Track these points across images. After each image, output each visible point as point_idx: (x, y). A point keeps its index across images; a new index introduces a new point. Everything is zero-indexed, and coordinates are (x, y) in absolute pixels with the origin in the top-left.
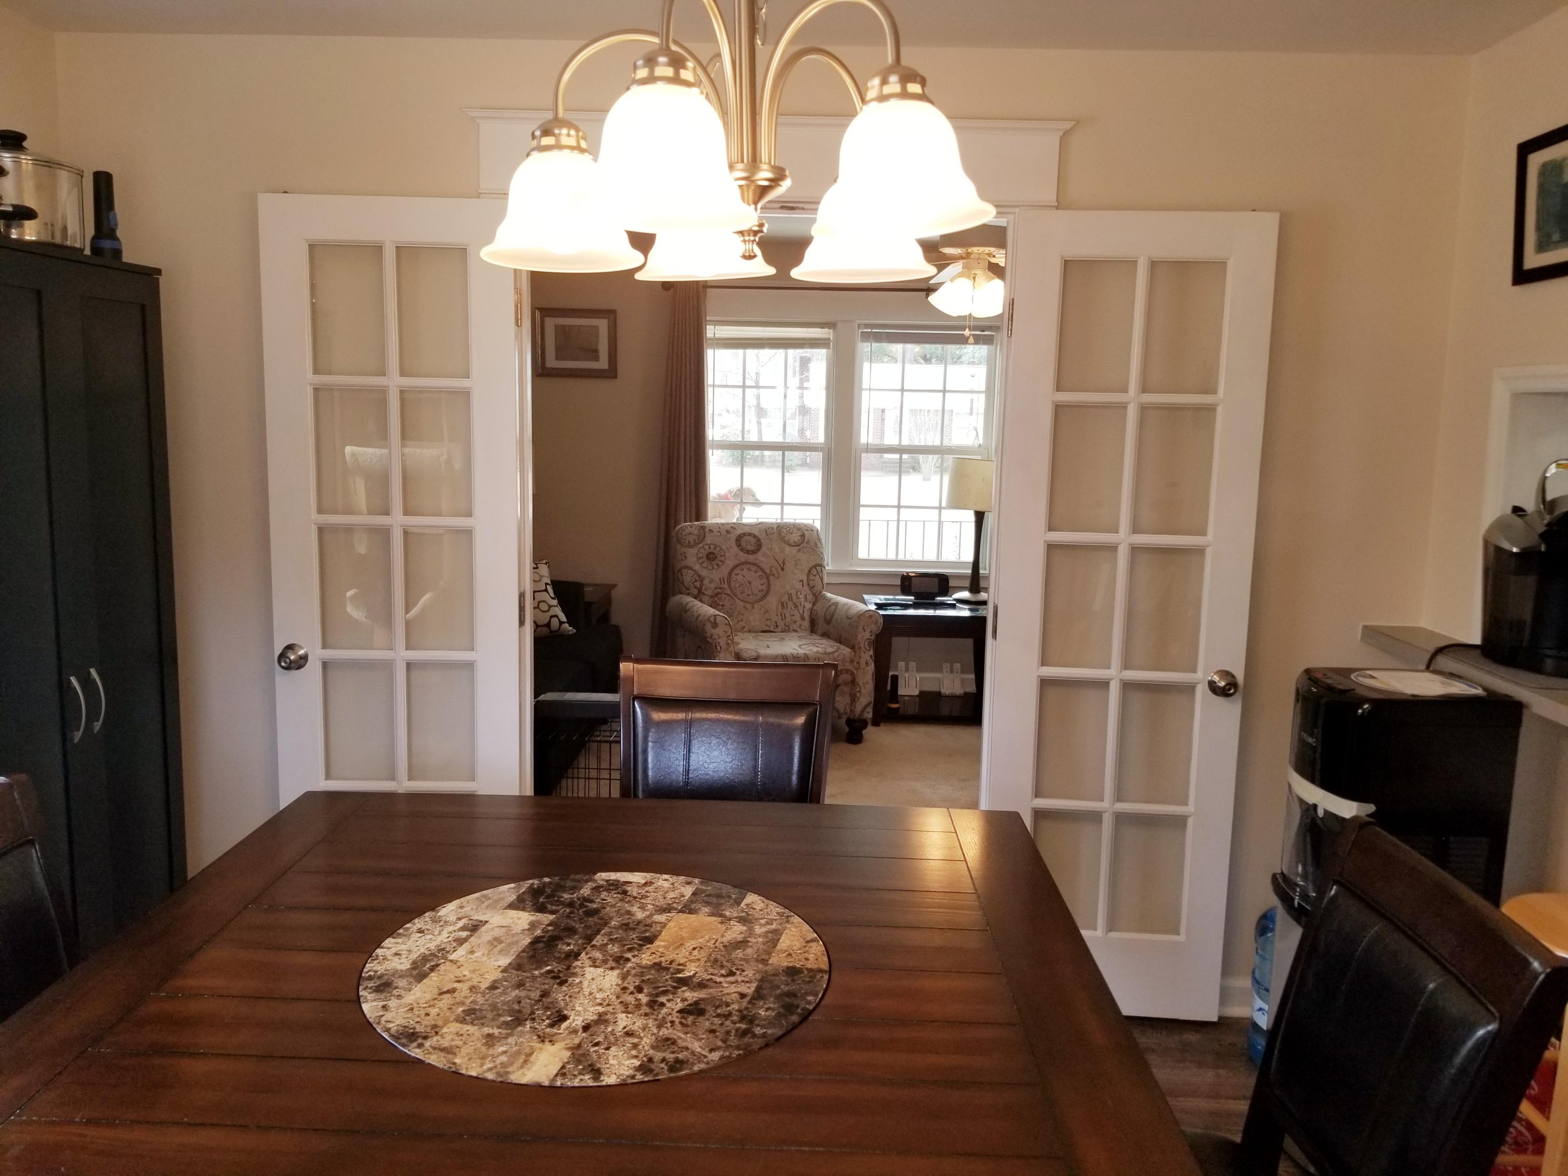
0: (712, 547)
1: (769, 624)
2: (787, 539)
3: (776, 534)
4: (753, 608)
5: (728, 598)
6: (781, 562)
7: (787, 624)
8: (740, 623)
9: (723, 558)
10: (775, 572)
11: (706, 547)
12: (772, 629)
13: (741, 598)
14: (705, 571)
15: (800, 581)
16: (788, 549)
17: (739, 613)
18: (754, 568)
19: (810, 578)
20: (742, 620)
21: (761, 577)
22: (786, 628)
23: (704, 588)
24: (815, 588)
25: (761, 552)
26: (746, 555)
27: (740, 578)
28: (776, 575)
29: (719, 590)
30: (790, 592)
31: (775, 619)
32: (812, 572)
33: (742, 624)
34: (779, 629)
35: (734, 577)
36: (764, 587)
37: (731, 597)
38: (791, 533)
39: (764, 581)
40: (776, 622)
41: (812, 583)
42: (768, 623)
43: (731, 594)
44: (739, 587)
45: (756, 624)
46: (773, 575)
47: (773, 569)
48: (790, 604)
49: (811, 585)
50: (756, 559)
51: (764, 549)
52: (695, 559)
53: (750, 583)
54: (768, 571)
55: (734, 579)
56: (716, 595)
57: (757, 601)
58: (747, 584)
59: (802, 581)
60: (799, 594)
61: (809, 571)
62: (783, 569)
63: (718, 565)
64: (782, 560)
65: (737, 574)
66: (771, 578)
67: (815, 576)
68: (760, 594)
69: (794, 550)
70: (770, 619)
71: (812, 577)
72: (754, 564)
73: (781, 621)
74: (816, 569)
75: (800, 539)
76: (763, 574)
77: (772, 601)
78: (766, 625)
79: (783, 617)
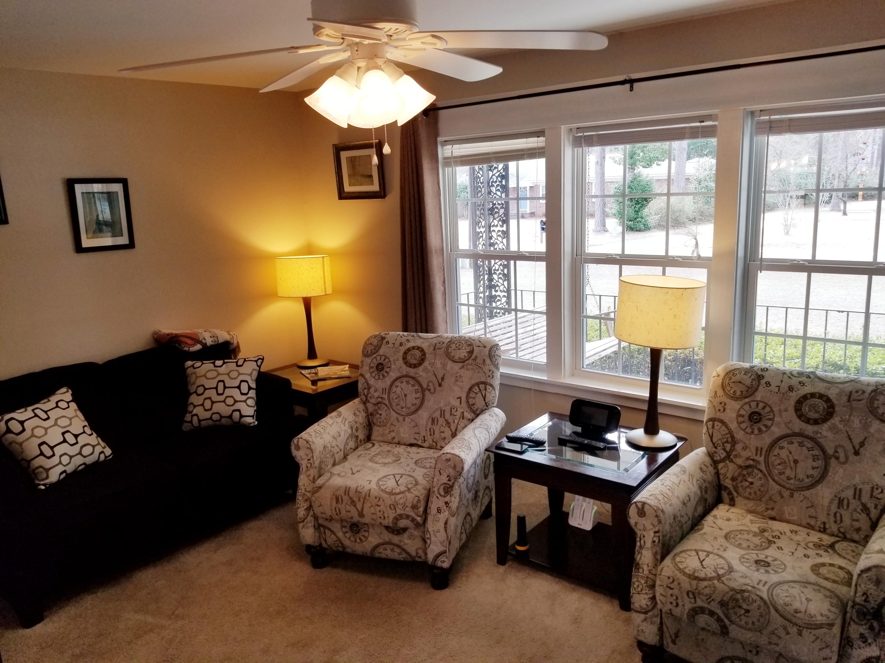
0: (383, 358)
1: (417, 438)
2: (452, 355)
3: (443, 349)
4: (404, 421)
5: (386, 408)
6: (439, 377)
7: (435, 440)
8: (392, 433)
9: (388, 370)
10: (432, 388)
11: (378, 358)
12: (419, 443)
13: (395, 408)
14: (373, 379)
15: (458, 398)
16: (450, 364)
17: (392, 424)
18: (412, 382)
19: (470, 395)
20: (393, 431)
21: (417, 392)
22: (434, 444)
23: (369, 395)
24: (475, 406)
25: (422, 366)
26: (408, 369)
27: (398, 390)
28: (432, 391)
29: (380, 400)
30: (443, 409)
31: (423, 433)
32: (474, 390)
33: (393, 434)
34: (426, 444)
35: (394, 389)
36: (418, 402)
37: (388, 408)
38: (459, 349)
39: (419, 395)
40: (424, 437)
41: (471, 401)
42: (417, 436)
43: (388, 405)
44: (396, 398)
45: (405, 436)
46: (429, 390)
47: (430, 384)
48: (441, 421)
49: (471, 403)
50: (416, 373)
51: (426, 364)
52: (368, 368)
53: (406, 395)
54: (425, 386)
55: (394, 391)
56: (378, 403)
57: (409, 415)
58: (403, 396)
59: (460, 398)
60: (453, 411)
61: (470, 389)
62: (440, 385)
63: (383, 376)
64: (441, 376)
65: (397, 387)
66: (427, 392)
67: (476, 393)
68: (413, 408)
69: (457, 367)
70: (419, 433)
71: (472, 395)
72: (413, 378)
73: (429, 436)
74: (479, 387)
75: (466, 355)
76: (420, 388)
77: (424, 415)
78: (415, 439)
79: (432, 433)
